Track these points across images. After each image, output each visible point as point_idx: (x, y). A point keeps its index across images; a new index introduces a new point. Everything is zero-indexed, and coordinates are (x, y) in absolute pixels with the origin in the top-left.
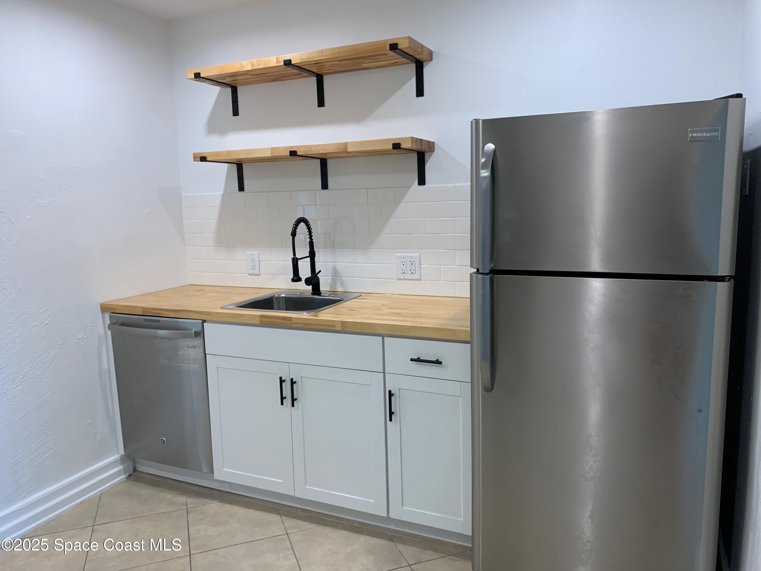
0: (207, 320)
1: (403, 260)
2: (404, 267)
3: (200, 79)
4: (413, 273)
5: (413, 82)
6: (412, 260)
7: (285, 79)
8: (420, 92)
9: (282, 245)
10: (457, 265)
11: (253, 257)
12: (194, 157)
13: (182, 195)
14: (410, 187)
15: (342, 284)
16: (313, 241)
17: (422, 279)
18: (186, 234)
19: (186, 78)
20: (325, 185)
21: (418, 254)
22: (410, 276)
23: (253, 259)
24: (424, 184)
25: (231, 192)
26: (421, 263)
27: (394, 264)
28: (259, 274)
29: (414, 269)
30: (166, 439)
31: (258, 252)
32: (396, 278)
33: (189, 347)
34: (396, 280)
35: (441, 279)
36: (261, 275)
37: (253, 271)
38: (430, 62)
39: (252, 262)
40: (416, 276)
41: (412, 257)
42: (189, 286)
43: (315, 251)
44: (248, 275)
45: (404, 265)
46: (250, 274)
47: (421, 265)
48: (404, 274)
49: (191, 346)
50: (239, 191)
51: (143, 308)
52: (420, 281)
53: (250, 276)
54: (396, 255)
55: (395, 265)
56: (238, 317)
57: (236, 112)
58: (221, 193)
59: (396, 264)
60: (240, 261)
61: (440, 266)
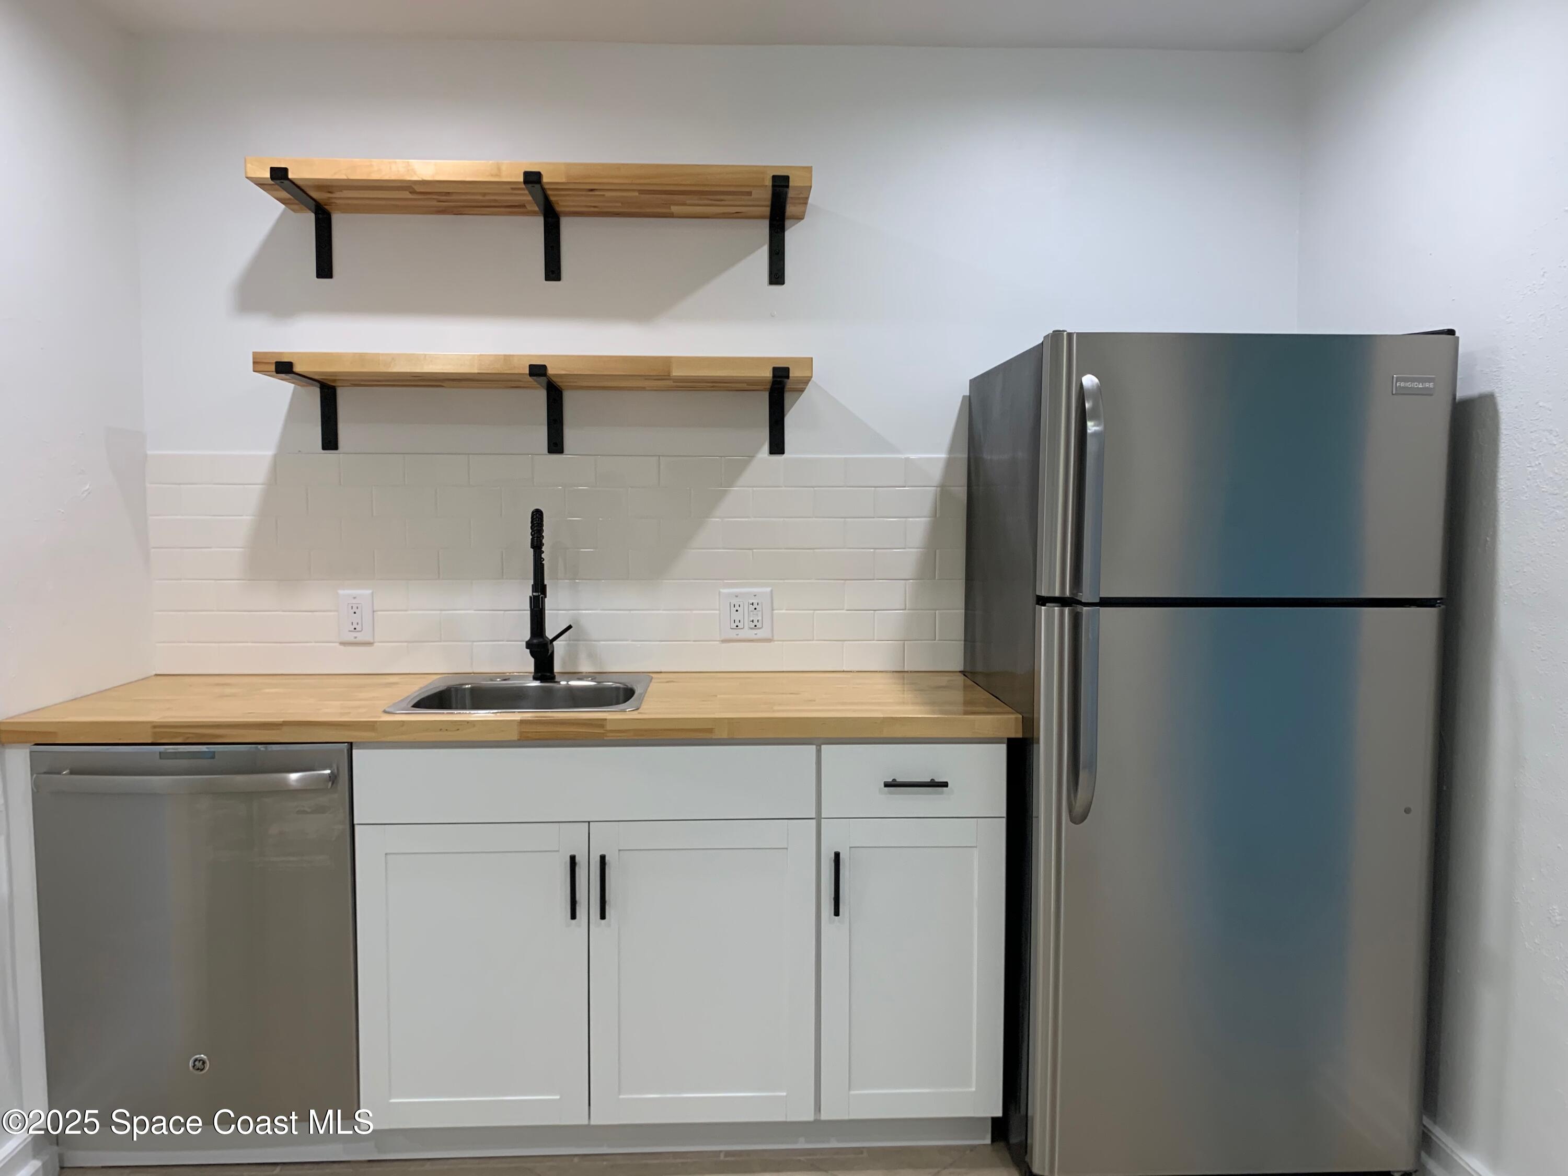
0: (356, 742)
1: (734, 601)
2: (736, 616)
3: (283, 182)
4: (757, 627)
5: (763, 254)
6: (755, 602)
7: (465, 212)
8: (777, 276)
9: (439, 573)
10: (846, 607)
11: (354, 601)
12: (255, 361)
13: (149, 452)
14: (753, 457)
15: (592, 656)
16: (543, 562)
17: (775, 638)
18: (153, 550)
19: (244, 176)
20: (556, 444)
21: (769, 589)
22: (751, 634)
23: (357, 608)
24: (782, 452)
25: (300, 451)
26: (775, 606)
27: (716, 610)
28: (372, 641)
29: (760, 618)
30: (207, 1057)
31: (370, 591)
32: (718, 639)
33: (305, 812)
34: (717, 642)
35: (813, 637)
36: (375, 644)
37: (355, 634)
38: (800, 221)
39: (355, 613)
40: (760, 634)
41: (755, 595)
42: (154, 678)
43: (546, 585)
44: (337, 644)
45: (737, 611)
46: (343, 644)
47: (773, 610)
48: (739, 630)
49: (309, 810)
50: (324, 448)
51: (155, 726)
52: (770, 642)
53: (345, 646)
54: (720, 592)
55: (718, 612)
56: (458, 730)
57: (325, 269)
58: (270, 452)
59: (719, 610)
60: (315, 613)
61: (812, 612)
